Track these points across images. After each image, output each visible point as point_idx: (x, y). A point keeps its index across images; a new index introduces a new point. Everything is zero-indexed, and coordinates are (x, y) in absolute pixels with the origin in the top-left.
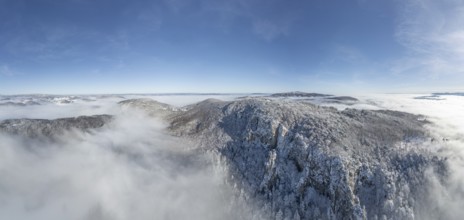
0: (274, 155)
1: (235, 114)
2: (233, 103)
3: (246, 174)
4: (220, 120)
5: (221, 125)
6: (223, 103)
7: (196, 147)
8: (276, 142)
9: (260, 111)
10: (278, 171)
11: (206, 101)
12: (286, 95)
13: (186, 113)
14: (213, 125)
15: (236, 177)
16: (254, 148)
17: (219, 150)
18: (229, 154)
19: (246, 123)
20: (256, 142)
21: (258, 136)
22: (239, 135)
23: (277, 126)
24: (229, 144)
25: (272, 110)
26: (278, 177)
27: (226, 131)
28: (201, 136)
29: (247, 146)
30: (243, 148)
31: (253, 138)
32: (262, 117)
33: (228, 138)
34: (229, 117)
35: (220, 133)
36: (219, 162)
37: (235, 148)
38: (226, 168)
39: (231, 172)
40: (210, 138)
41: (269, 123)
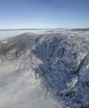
0: (75, 81)
1: (45, 44)
2: (43, 35)
3: (52, 85)
4: (34, 49)
5: (34, 52)
6: (36, 35)
7: (17, 68)
8: (79, 69)
9: (66, 43)
10: (75, 89)
11: (24, 35)
12: (83, 30)
13: (6, 44)
14: (29, 52)
15: (45, 85)
16: (58, 70)
17: (34, 69)
18: (41, 72)
19: (54, 51)
20: (61, 66)
21: (63, 62)
22: (48, 60)
23: (83, 58)
24: (40, 65)
25: (78, 43)
26: (74, 92)
27: (38, 57)
28: (20, 61)
29: (53, 68)
30: (50, 69)
31: (58, 63)
32: (68, 48)
33: (40, 62)
34: (40, 46)
35: (34, 57)
36: (34, 76)
37: (45, 69)
38: (39, 81)
39: (42, 83)
40: (26, 62)
41: (75, 54)
